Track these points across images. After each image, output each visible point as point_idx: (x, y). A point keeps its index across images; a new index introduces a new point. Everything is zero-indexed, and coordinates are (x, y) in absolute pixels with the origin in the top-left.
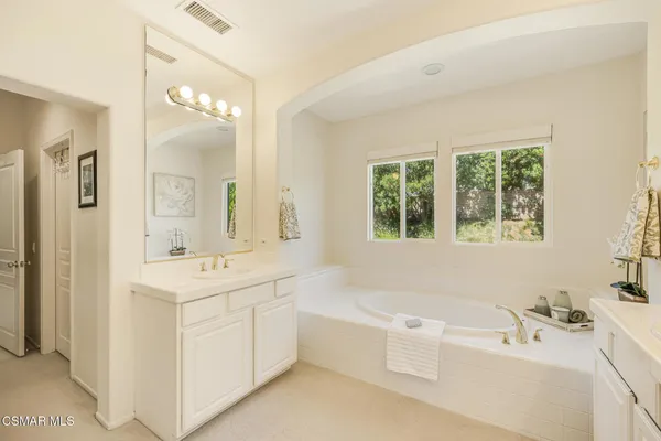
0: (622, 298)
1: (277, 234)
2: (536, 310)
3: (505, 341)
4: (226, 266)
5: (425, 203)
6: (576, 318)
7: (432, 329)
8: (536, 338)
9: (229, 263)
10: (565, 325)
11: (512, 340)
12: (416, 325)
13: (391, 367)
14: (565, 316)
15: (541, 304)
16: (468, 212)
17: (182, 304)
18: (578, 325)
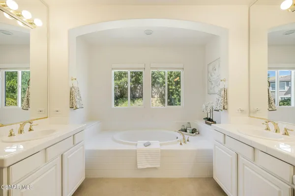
0: (206, 123)
1: (69, 106)
2: (182, 130)
3: (181, 144)
4: (30, 130)
5: (121, 91)
6: (194, 131)
7: (156, 145)
8: (188, 141)
9: (33, 128)
10: (192, 134)
11: (183, 143)
12: (148, 145)
13: (140, 167)
14: (191, 131)
15: (183, 128)
16: (137, 95)
17: (8, 167)
18: (195, 134)
